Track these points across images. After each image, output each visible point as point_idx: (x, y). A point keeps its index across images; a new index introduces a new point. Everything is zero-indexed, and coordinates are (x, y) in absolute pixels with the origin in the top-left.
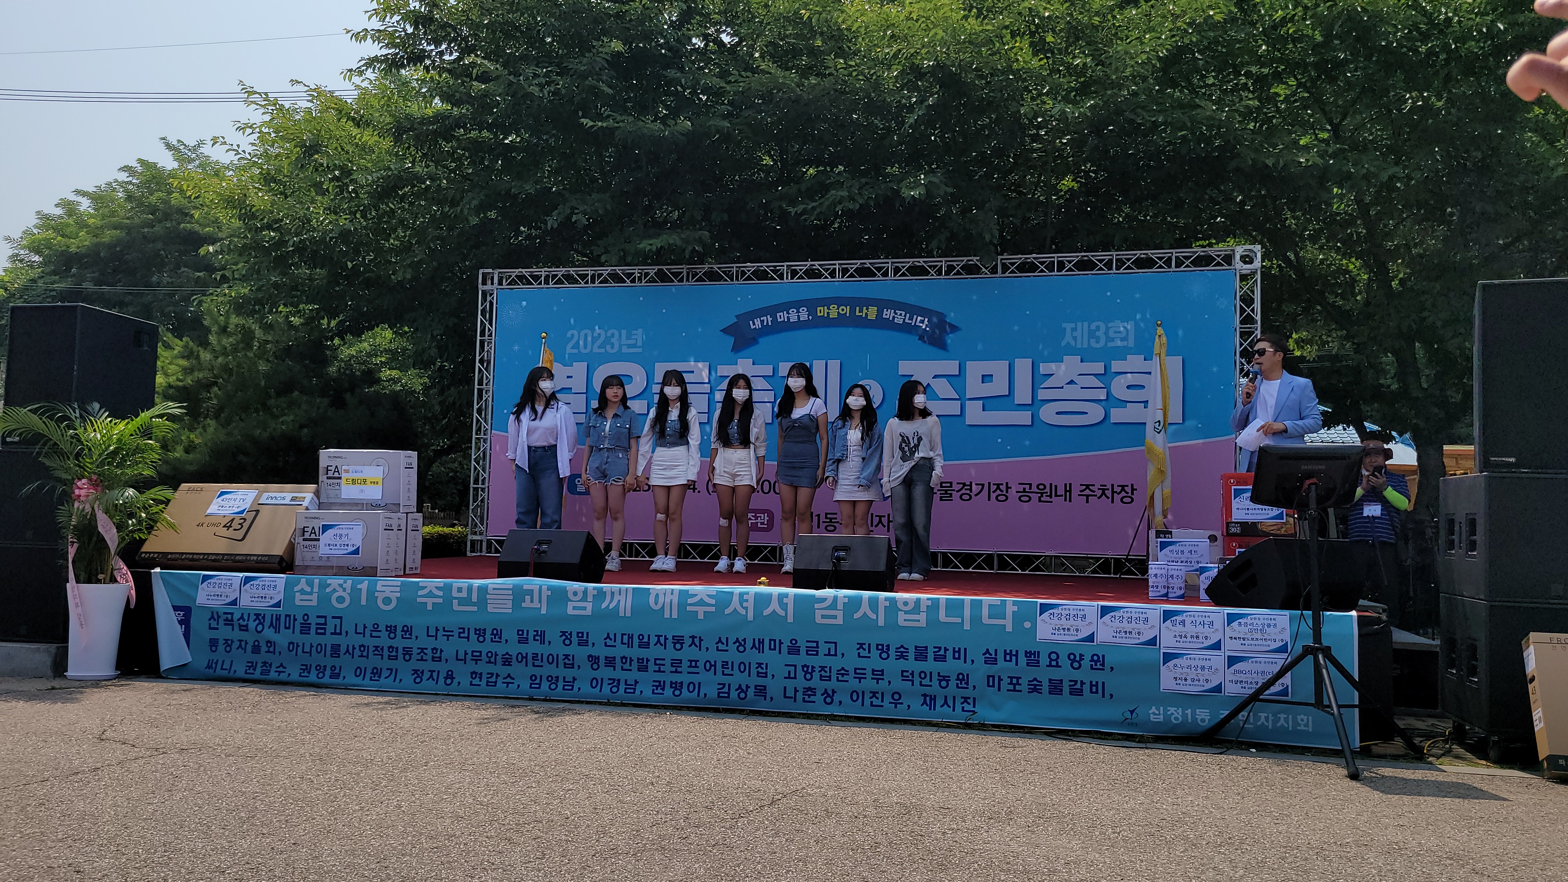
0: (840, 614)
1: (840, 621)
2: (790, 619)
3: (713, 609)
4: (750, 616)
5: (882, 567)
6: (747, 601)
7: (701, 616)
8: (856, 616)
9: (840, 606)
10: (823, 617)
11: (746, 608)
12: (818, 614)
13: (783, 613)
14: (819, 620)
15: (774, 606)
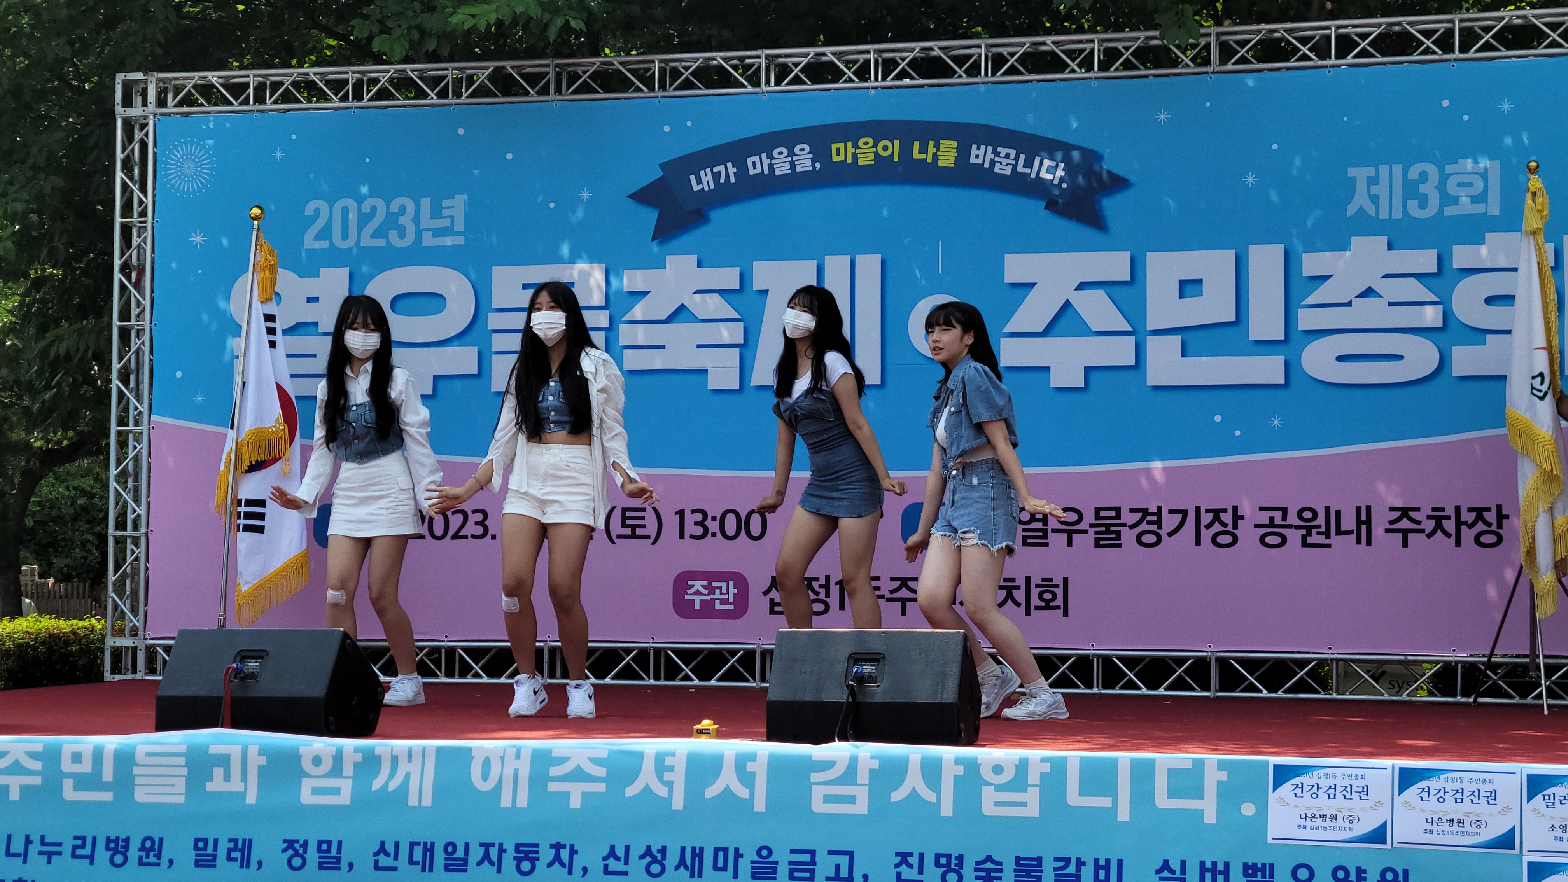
0: (862, 794)
1: (861, 807)
2: (760, 805)
3: (601, 788)
4: (678, 803)
5: (949, 694)
6: (671, 769)
7: (575, 802)
8: (897, 796)
9: (863, 777)
10: (828, 799)
11: (669, 785)
12: (818, 794)
13: (742, 792)
14: (818, 806)
15: (728, 779)
